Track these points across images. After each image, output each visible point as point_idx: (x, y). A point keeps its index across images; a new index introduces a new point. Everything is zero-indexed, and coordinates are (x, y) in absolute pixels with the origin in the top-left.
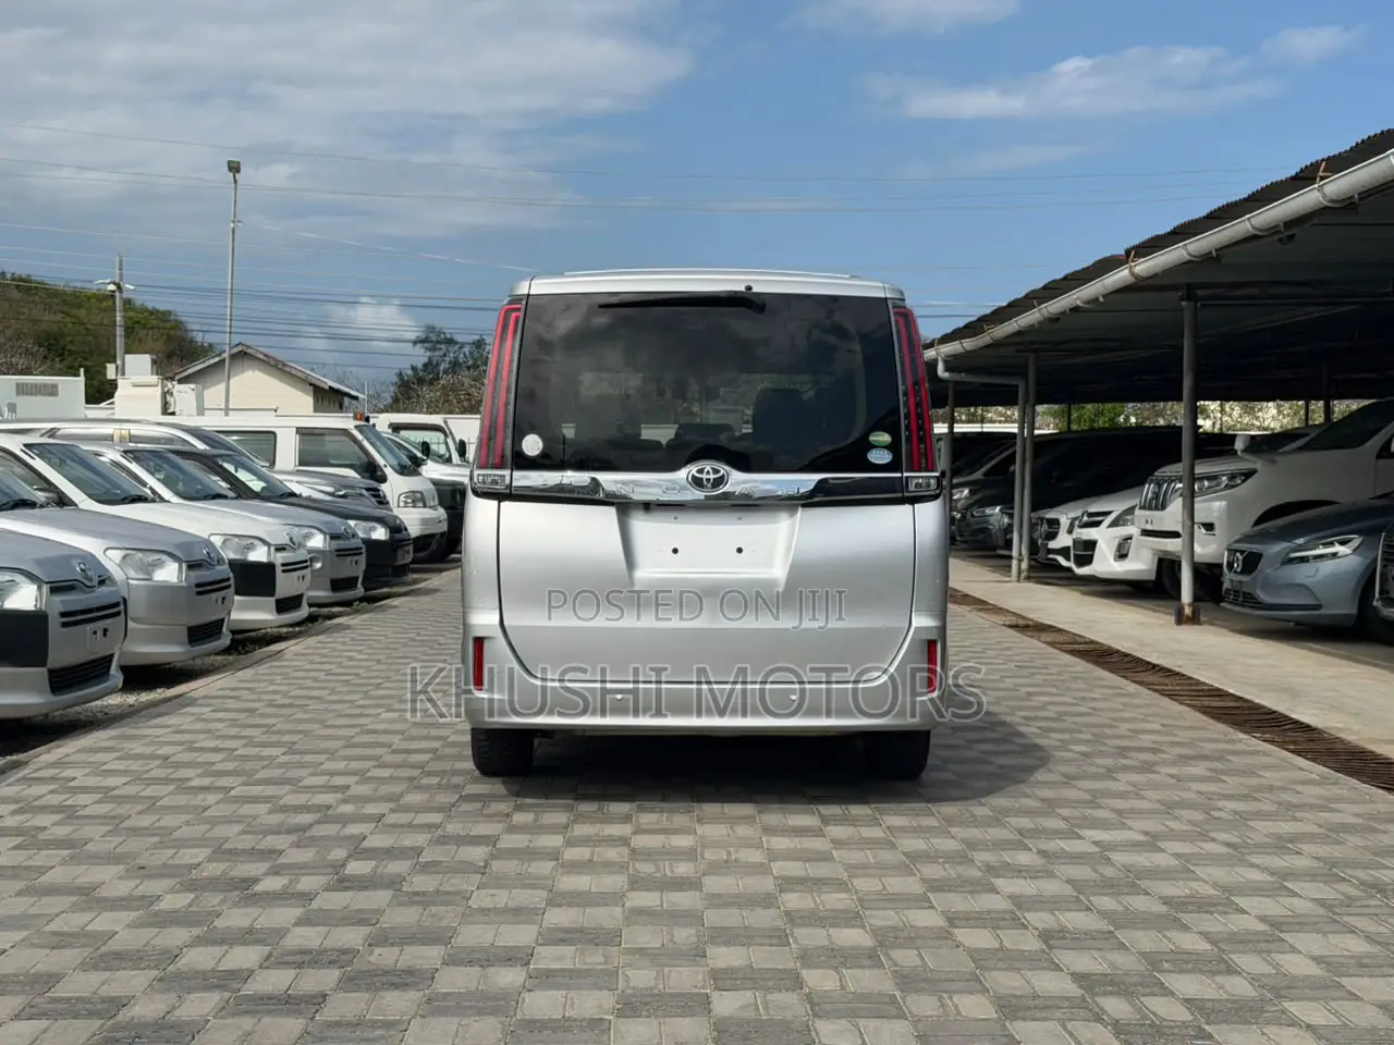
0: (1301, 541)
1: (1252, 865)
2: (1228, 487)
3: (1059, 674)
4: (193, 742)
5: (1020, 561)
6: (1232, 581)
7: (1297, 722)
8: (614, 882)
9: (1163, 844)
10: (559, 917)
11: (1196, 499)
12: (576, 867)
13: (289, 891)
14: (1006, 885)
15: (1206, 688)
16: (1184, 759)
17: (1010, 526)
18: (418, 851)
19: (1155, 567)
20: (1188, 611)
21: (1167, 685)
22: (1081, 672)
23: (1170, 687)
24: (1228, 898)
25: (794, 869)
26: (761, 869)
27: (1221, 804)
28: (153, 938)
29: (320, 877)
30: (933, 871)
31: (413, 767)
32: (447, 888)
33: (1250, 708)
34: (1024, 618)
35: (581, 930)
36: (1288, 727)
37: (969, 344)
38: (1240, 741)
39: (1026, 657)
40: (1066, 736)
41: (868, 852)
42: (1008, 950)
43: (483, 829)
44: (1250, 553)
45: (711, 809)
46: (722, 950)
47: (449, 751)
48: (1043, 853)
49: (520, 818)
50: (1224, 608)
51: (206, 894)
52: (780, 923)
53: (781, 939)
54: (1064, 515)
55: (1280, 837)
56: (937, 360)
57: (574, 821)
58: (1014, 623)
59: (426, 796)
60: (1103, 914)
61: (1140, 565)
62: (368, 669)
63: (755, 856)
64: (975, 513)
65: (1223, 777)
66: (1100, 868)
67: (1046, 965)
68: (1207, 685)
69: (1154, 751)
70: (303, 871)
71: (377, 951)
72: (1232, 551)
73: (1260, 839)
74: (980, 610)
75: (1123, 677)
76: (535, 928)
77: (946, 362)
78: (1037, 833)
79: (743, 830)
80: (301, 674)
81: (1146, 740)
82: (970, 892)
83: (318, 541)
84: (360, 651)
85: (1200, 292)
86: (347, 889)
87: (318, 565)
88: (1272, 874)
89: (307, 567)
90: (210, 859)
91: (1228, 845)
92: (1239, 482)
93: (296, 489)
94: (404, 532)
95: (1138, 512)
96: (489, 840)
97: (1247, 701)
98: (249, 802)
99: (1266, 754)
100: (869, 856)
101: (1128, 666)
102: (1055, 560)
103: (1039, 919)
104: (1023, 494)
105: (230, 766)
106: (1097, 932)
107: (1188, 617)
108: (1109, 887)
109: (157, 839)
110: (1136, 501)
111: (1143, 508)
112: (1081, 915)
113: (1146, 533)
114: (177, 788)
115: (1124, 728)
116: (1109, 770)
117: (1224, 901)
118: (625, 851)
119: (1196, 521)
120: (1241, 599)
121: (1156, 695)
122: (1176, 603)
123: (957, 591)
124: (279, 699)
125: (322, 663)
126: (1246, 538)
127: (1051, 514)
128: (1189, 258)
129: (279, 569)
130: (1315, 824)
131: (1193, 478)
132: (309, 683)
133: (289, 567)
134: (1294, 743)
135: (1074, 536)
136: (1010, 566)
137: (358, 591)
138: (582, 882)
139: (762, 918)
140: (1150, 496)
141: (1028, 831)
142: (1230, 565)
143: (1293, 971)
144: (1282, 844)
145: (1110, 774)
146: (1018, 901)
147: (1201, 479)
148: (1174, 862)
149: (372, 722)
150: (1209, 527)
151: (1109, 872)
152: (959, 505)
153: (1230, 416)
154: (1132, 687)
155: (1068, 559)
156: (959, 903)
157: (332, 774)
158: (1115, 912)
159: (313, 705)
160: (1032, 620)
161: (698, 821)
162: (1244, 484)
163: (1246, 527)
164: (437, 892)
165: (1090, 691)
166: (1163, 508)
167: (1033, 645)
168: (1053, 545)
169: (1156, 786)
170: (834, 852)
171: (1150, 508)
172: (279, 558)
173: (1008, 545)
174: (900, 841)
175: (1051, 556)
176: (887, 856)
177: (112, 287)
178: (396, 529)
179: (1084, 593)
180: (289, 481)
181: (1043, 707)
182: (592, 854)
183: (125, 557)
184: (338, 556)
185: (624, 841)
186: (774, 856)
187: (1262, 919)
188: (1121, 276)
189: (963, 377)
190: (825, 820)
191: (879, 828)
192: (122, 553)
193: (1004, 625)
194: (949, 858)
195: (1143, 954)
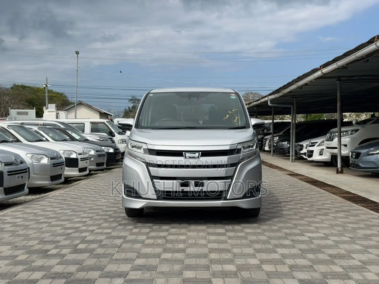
0: (372, 149)
1: (357, 244)
2: (351, 134)
3: (302, 187)
4: (45, 209)
5: (292, 157)
6: (352, 161)
7: (371, 201)
8: (158, 250)
9: (329, 238)
10: (140, 262)
11: (342, 138)
12: (148, 246)
13: (59, 254)
14: (280, 251)
15: (344, 191)
16: (337, 212)
17: (290, 147)
18: (101, 241)
19: (330, 158)
20: (340, 170)
21: (333, 190)
22: (308, 187)
23: (334, 191)
24: (349, 254)
25: (215, 246)
26: (205, 246)
27: (348, 225)
28: (11, 269)
29: (68, 249)
30: (257, 246)
31: (107, 215)
32: (107, 252)
33: (357, 197)
34: (292, 172)
35: (145, 266)
36: (369, 202)
37: (277, 95)
38: (354, 206)
39: (292, 183)
40: (302, 205)
41: (238, 240)
42: (278, 272)
43: (123, 234)
44: (357, 152)
45: (193, 227)
46: (188, 272)
47: (119, 211)
48: (292, 241)
49: (135, 230)
50: (350, 169)
51: (33, 255)
52: (208, 263)
53: (207, 268)
54: (305, 143)
55: (366, 235)
56: (268, 101)
57: (151, 231)
58: (290, 173)
59: (109, 224)
60: (310, 260)
61: (326, 157)
62: (103, 188)
63: (203, 242)
64: (280, 144)
65: (349, 217)
66: (309, 245)
67: (290, 276)
68: (345, 190)
69: (328, 209)
70: (65, 247)
71: (80, 273)
72: (352, 152)
73: (360, 236)
74: (280, 170)
75: (320, 188)
76: (131, 265)
77: (271, 101)
78: (291, 234)
79: (201, 234)
80: (83, 189)
81: (326, 206)
82: (268, 253)
83: (92, 152)
84: (102, 183)
85: (342, 79)
86: (76, 253)
87: (92, 159)
88: (363, 247)
89: (88, 159)
90: (38, 244)
91: (350, 237)
92: (354, 133)
93: (89, 138)
94: (119, 150)
95: (325, 142)
96: (124, 238)
97: (357, 195)
98: (55, 226)
99: (361, 210)
100: (239, 242)
101: (322, 185)
102: (302, 156)
103: (289, 262)
104: (293, 138)
105: (54, 215)
106: (308, 265)
107: (340, 171)
108: (312, 251)
109: (24, 238)
110: (324, 139)
111: (327, 141)
112: (302, 260)
113: (328, 148)
114: (36, 222)
115: (320, 203)
116: (314, 215)
117: (348, 256)
118: (164, 240)
119: (342, 144)
120: (355, 166)
121: (330, 193)
122: (337, 168)
123: (274, 165)
124: (74, 196)
125: (90, 186)
126: (356, 149)
127: (301, 143)
128: (338, 67)
129: (79, 160)
130: (377, 231)
131: (341, 132)
132: (85, 192)
133: (82, 159)
134: (370, 207)
135: (307, 149)
136: (290, 158)
137: (104, 166)
138: (149, 250)
139: (203, 261)
140: (328, 137)
141: (289, 233)
142: (352, 156)
143: (370, 278)
144: (367, 237)
145: (315, 216)
146: (284, 256)
147: (343, 132)
148: (333, 243)
149: (99, 203)
150: (346, 146)
151: (313, 246)
152: (276, 142)
153: (353, 118)
154: (323, 191)
155: (306, 156)
156: (264, 256)
157: (83, 218)
158: (313, 259)
159: (84, 198)
160: (295, 173)
161: (188, 231)
162: (356, 133)
163: (356, 145)
164: (104, 254)
165: (310, 192)
166: (332, 141)
167: (295, 179)
168: (301, 152)
169: (328, 220)
170: (228, 240)
171: (329, 141)
172: (79, 157)
173: (289, 152)
174: (249, 237)
175: (301, 155)
176: (244, 241)
177: (44, 86)
178: (116, 149)
179: (310, 165)
180: (87, 136)
181: (296, 197)
182: (154, 242)
183: (32, 156)
184: (98, 156)
185: (165, 237)
186: (209, 242)
187: (360, 261)
188: (319, 73)
189: (276, 105)
190: (227, 231)
191: (243, 233)
192: (32, 155)
193: (287, 174)
194: (263, 242)
195: (322, 273)
